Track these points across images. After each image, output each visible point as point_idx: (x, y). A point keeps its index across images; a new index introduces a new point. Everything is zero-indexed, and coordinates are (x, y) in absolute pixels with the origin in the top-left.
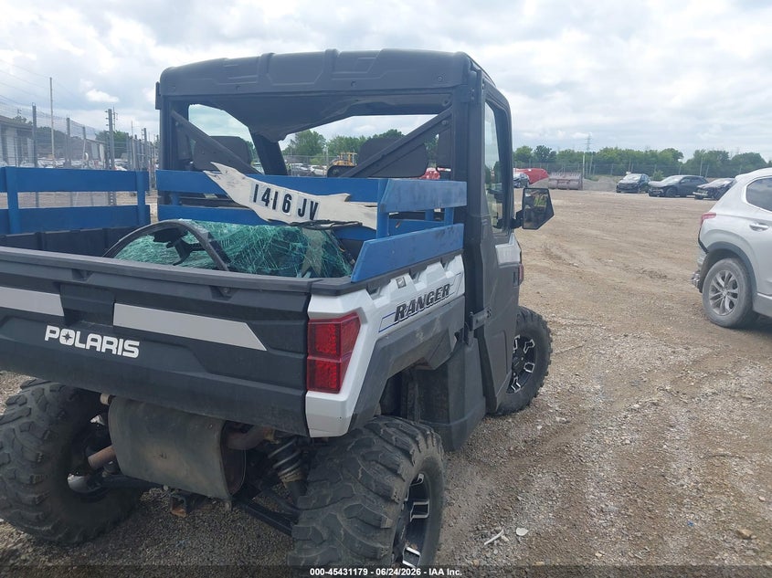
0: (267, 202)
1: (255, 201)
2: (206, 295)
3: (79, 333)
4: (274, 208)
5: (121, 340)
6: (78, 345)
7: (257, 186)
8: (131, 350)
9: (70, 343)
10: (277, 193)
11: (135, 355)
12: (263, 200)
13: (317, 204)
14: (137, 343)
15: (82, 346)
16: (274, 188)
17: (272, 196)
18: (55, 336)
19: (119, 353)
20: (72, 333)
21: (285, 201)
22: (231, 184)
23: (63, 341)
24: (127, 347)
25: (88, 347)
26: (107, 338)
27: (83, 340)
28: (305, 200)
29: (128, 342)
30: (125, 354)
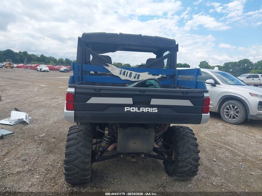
0: (124, 75)
1: (120, 74)
2: (181, 94)
3: (137, 108)
4: (126, 76)
5: (151, 108)
6: (137, 111)
7: (121, 70)
8: (155, 110)
9: (134, 111)
10: (128, 72)
11: (157, 111)
12: (123, 74)
13: (140, 75)
14: (157, 108)
15: (139, 111)
16: (127, 71)
17: (126, 73)
18: (129, 110)
19: (152, 111)
20: (134, 108)
21: (130, 74)
22: (113, 69)
23: (131, 111)
24: (153, 110)
25: (141, 111)
26: (146, 108)
27: (139, 109)
28: (136, 74)
29: (153, 109)
30: (153, 111)
